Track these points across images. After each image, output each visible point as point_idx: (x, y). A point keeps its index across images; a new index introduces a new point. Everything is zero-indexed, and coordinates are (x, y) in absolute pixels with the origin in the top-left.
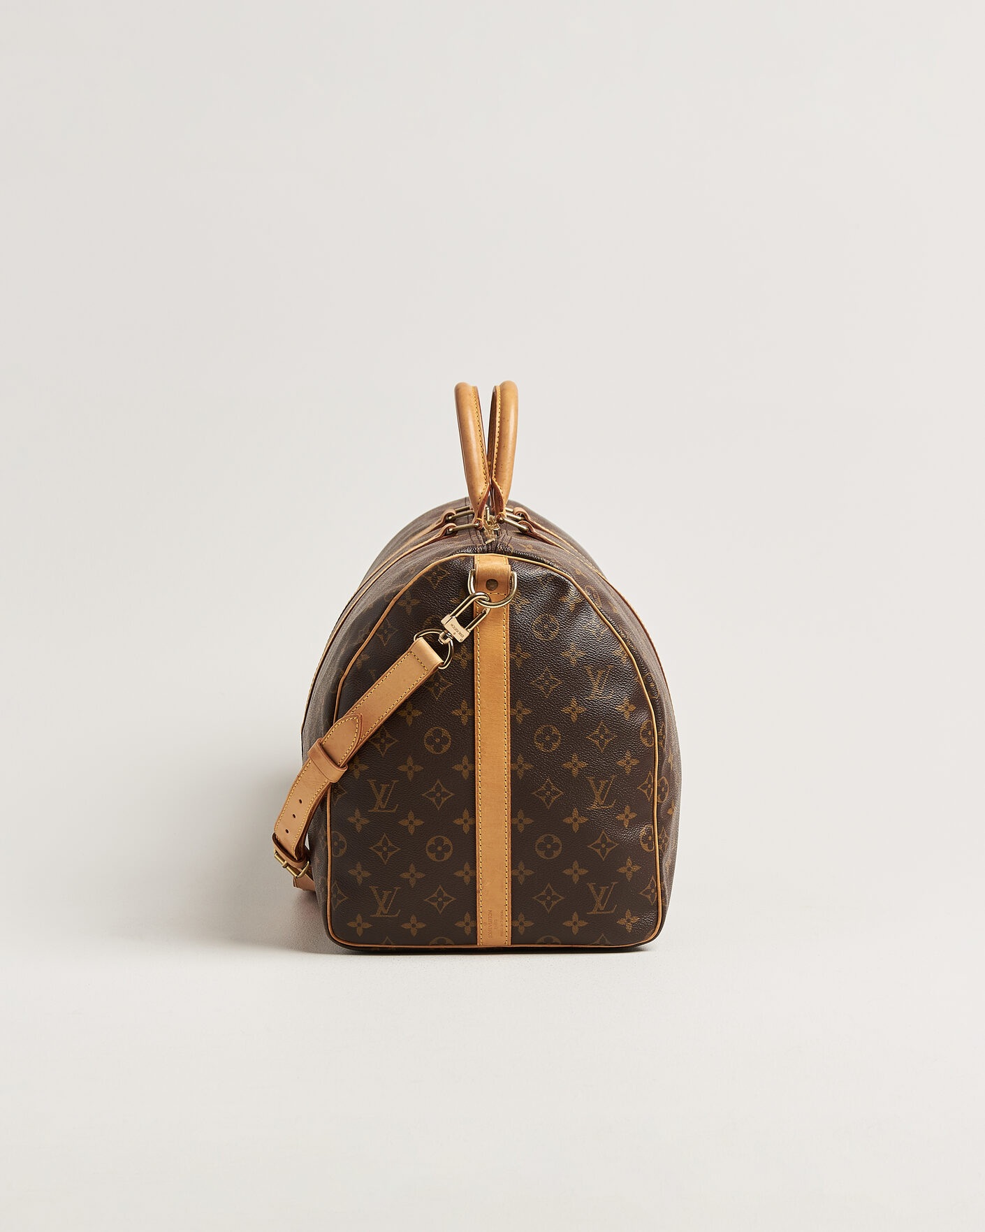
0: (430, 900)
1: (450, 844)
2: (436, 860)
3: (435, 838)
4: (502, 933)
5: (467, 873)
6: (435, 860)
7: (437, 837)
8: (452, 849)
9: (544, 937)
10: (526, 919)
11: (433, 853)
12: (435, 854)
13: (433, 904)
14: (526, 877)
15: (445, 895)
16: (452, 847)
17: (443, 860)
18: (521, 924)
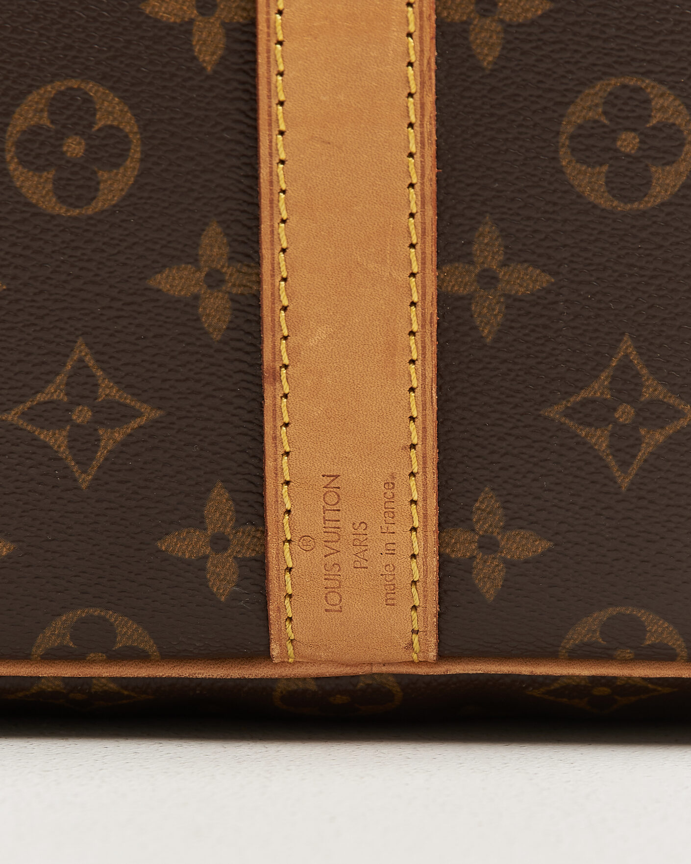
0: (31, 416)
1: (129, 125)
2: (61, 210)
3: (51, 90)
4: (391, 589)
5: (215, 280)
6: (51, 205)
7: (60, 85)
8: (136, 152)
9: (603, 615)
10: (511, 522)
11: (39, 169)
12: (50, 175)
13: (44, 436)
14: (512, 301)
15: (108, 390)
16: (135, 139)
17: (90, 211)
18: (488, 545)
